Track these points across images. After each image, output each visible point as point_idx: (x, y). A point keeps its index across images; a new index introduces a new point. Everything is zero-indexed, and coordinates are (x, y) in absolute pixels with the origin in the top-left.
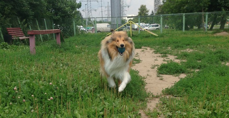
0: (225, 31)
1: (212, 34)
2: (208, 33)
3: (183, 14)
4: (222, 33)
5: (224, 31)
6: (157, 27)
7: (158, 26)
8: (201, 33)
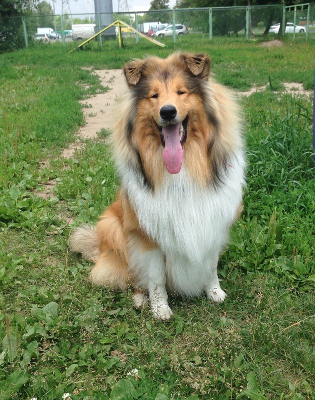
0: (277, 39)
1: (256, 44)
2: (250, 42)
3: (208, 9)
4: (272, 42)
5: (275, 39)
6: (180, 31)
7: (181, 28)
8: (238, 41)
